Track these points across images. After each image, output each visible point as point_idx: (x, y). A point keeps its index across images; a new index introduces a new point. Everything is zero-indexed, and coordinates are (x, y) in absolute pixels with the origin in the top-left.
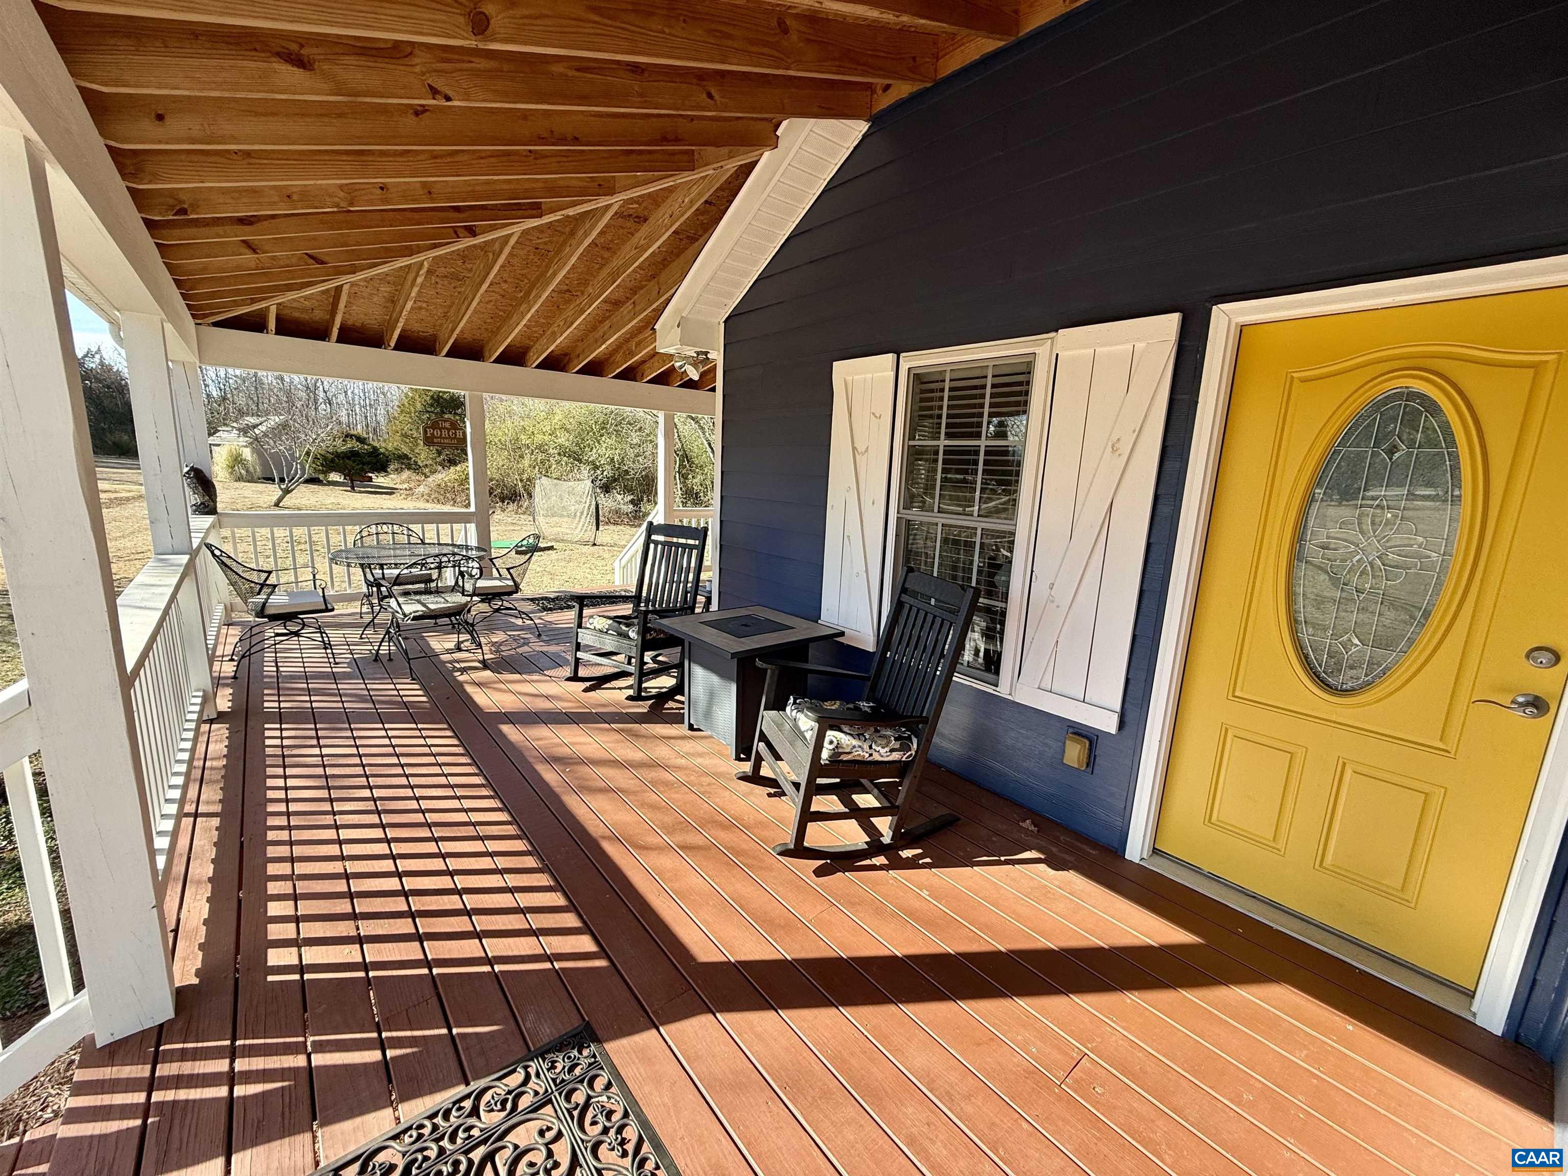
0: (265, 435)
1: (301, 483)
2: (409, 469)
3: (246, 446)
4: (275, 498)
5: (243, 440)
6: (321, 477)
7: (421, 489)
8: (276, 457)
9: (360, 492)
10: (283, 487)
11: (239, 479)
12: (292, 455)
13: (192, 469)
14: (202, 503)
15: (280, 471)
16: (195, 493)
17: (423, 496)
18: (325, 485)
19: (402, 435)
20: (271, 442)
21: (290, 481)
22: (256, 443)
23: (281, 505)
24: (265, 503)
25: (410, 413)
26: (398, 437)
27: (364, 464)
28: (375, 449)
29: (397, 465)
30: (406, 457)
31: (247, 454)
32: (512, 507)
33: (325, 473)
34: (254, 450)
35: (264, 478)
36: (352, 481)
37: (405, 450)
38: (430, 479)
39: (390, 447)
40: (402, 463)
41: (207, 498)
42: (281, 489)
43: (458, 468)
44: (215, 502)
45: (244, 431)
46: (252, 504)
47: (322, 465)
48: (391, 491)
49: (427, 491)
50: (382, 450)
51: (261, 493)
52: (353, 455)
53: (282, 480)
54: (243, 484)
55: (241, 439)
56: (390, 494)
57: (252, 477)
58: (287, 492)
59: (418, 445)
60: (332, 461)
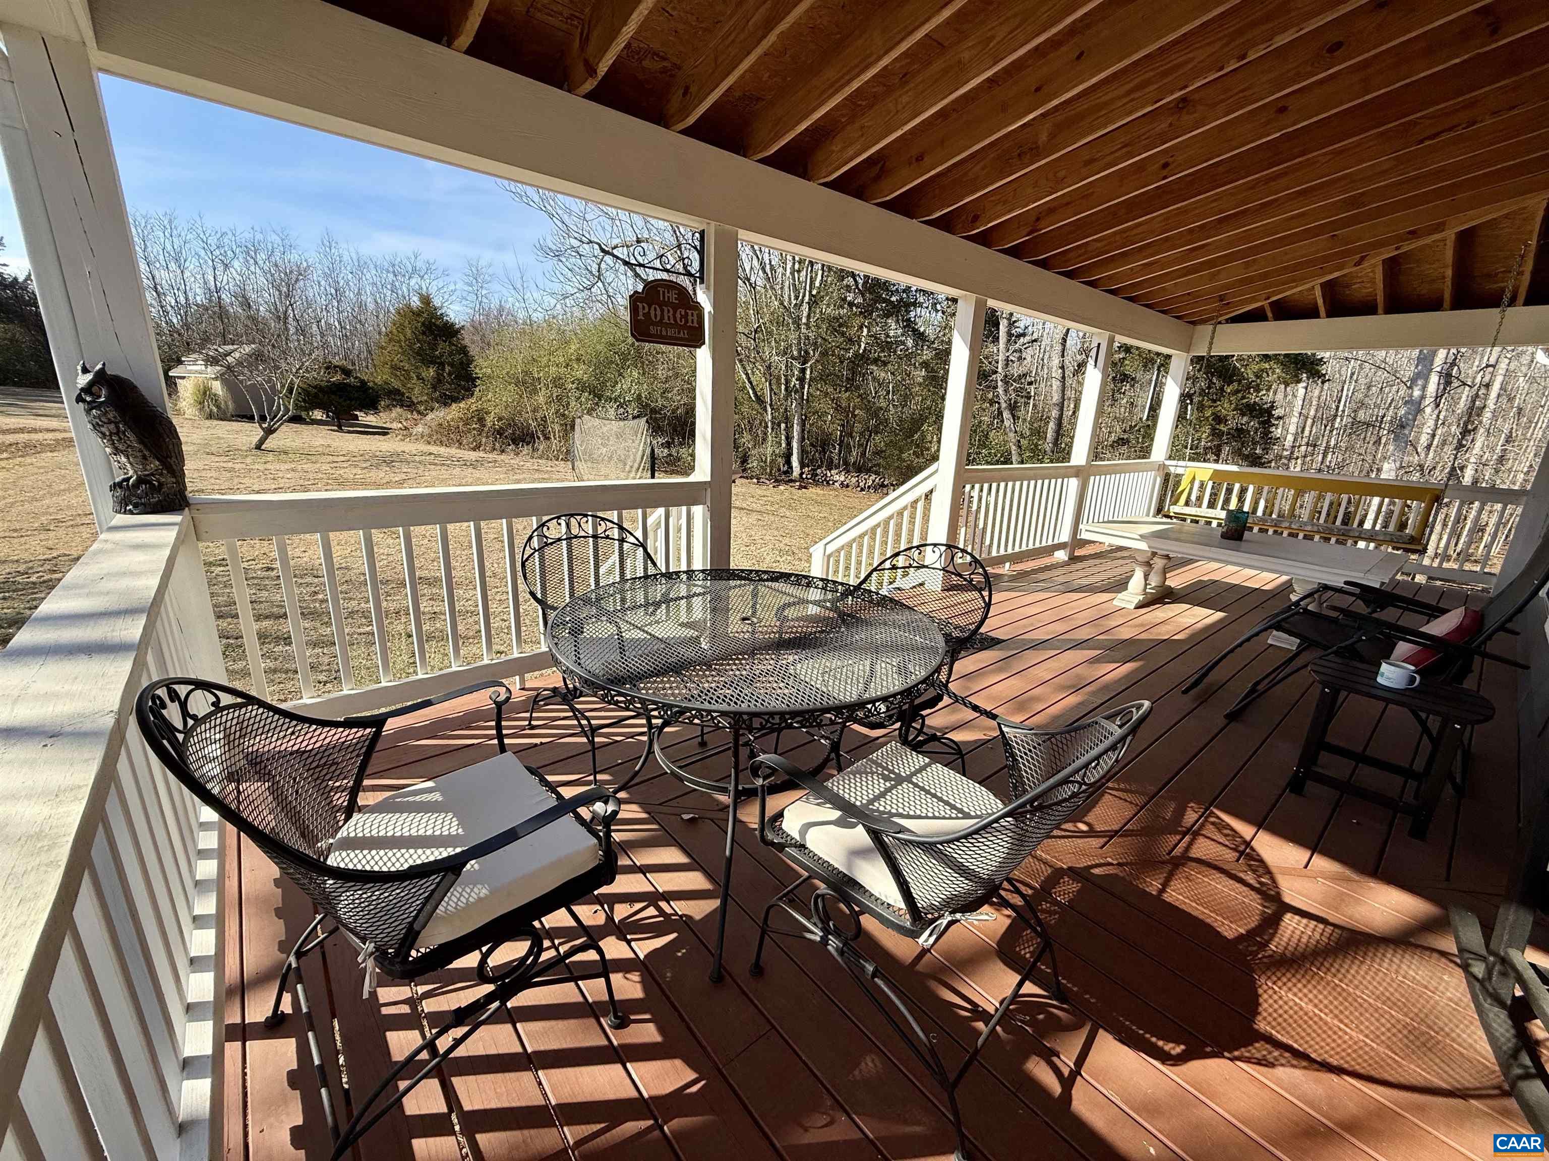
0: (240, 363)
1: (285, 421)
2: (402, 406)
3: (216, 379)
4: (255, 439)
5: (212, 371)
6: (304, 414)
7: (420, 429)
8: (254, 390)
9: (349, 432)
10: (265, 426)
11: (210, 416)
12: (273, 387)
13: (101, 378)
14: (140, 481)
15: (260, 408)
16: (117, 451)
17: (422, 437)
18: (307, 423)
19: (392, 367)
20: (246, 371)
21: (272, 420)
22: (229, 376)
23: (263, 447)
24: (244, 445)
25: (399, 341)
26: (387, 369)
27: (351, 399)
28: (363, 383)
29: (388, 402)
30: (397, 392)
31: (217, 387)
32: (526, 450)
33: (307, 410)
34: (225, 382)
35: (239, 416)
36: (339, 419)
37: (396, 384)
38: (429, 417)
39: (379, 380)
40: (394, 400)
41: (155, 464)
42: (263, 429)
43: (462, 405)
44: (177, 473)
45: (212, 361)
46: (229, 446)
47: (304, 401)
48: (383, 432)
49: (427, 431)
50: (371, 384)
51: (237, 432)
52: (339, 389)
53: (263, 418)
54: (215, 422)
55: (209, 369)
56: (385, 434)
57: (225, 413)
58: (269, 432)
59: (410, 378)
60: (316, 396)
